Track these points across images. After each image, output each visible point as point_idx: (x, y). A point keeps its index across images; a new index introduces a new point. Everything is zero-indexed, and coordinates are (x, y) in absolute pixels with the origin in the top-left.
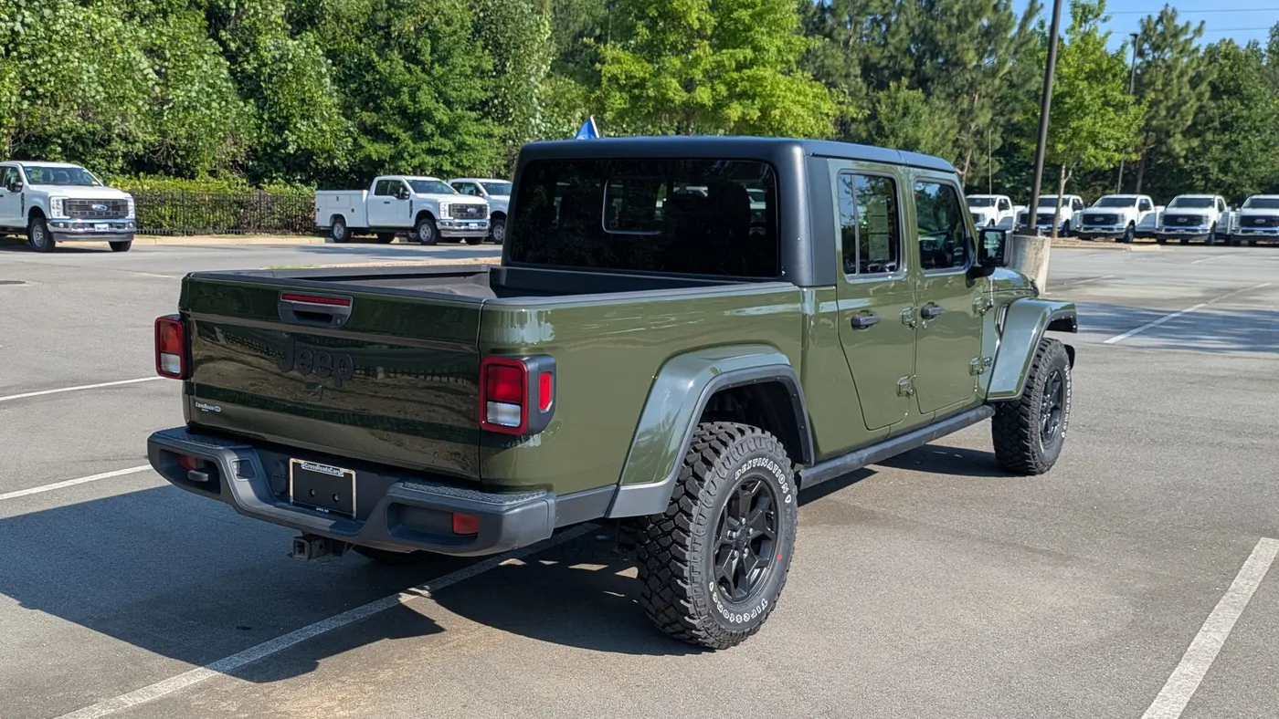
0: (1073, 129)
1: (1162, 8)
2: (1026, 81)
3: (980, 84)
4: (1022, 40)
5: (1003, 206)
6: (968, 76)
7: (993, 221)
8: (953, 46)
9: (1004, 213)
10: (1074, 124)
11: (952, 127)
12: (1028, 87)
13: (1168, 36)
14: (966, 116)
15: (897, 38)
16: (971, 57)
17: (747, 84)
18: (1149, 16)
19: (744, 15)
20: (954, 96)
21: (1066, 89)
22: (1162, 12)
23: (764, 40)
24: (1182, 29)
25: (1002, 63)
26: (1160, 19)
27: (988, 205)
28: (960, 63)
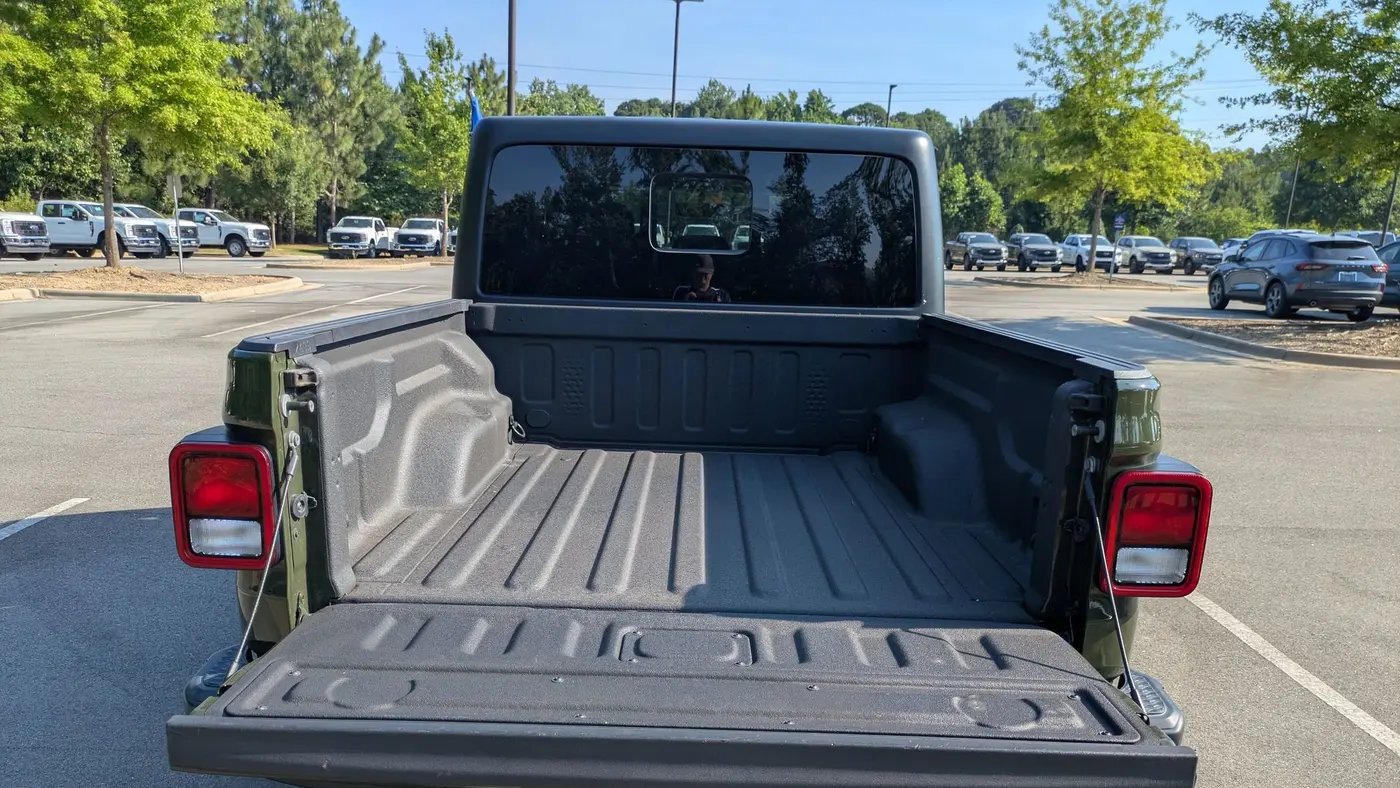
0: (451, 159)
1: (482, 58)
2: (380, 112)
3: (338, 112)
4: (370, 74)
5: (378, 228)
6: (326, 103)
7: (372, 241)
8: (309, 75)
9: (381, 234)
10: (452, 155)
11: (320, 151)
12: (381, 119)
13: (491, 83)
14: (330, 142)
15: (252, 60)
16: (328, 86)
17: (178, 87)
18: (474, 64)
19: (161, 10)
20: (316, 123)
21: (439, 122)
22: (482, 61)
23: (185, 41)
24: (500, 77)
25: (357, 95)
26: (482, 67)
27: (366, 226)
28: (317, 90)
